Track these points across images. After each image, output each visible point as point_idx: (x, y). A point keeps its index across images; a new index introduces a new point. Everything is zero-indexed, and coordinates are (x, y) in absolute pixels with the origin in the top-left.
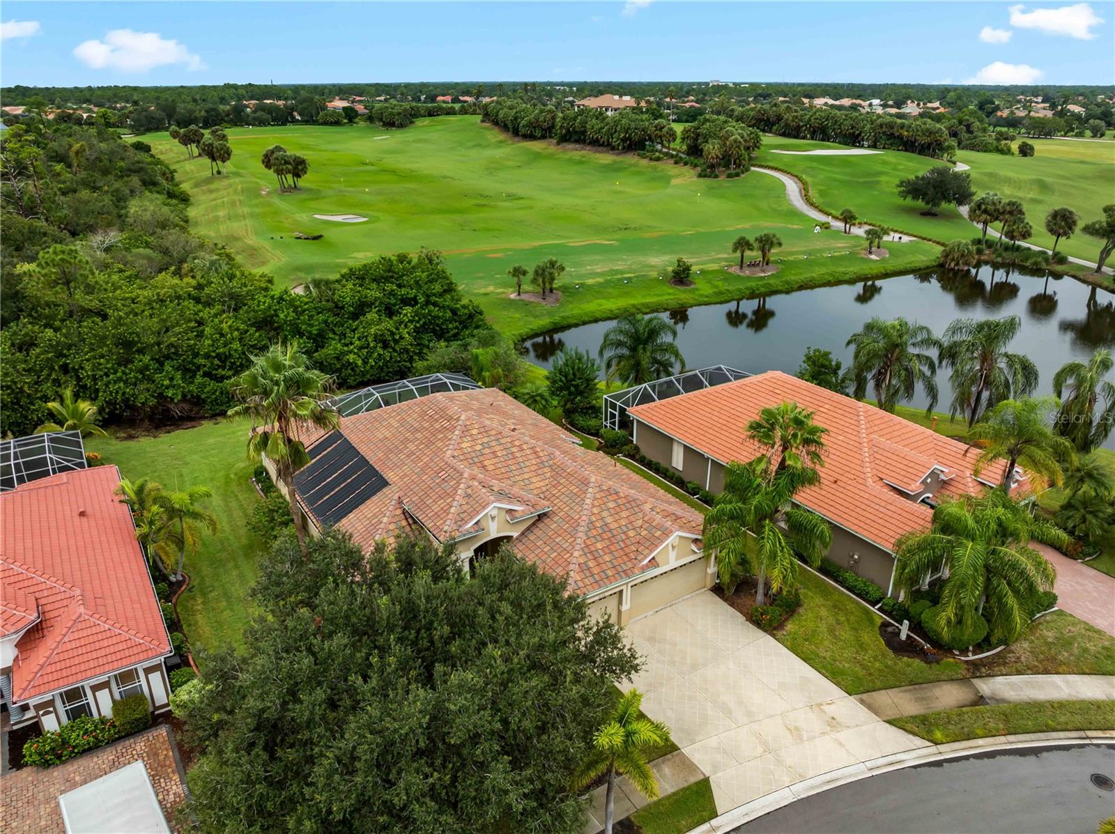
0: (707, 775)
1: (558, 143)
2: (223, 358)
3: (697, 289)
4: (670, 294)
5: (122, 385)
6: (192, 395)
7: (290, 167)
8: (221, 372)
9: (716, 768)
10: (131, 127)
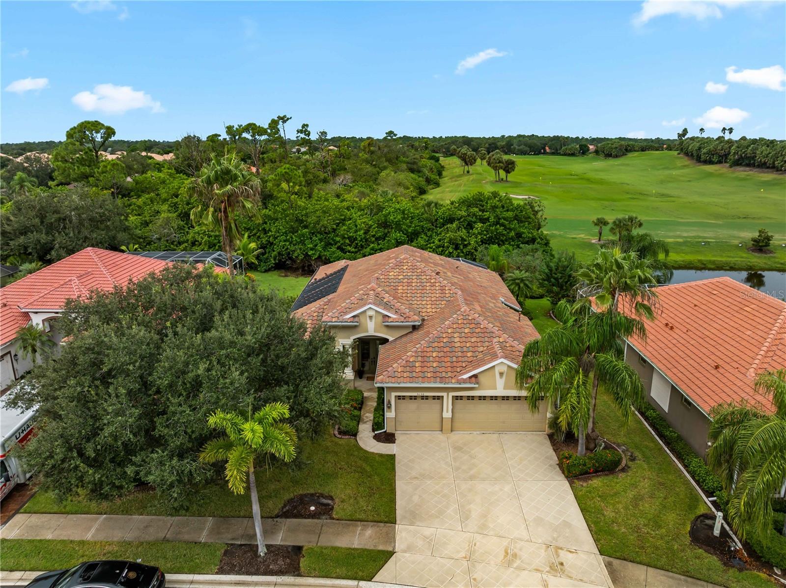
0: (396, 550)
1: (731, 167)
2: (352, 240)
3: (774, 257)
4: (742, 257)
5: (288, 243)
6: (326, 258)
7: (501, 165)
8: (349, 248)
9: (409, 549)
10: (444, 153)
